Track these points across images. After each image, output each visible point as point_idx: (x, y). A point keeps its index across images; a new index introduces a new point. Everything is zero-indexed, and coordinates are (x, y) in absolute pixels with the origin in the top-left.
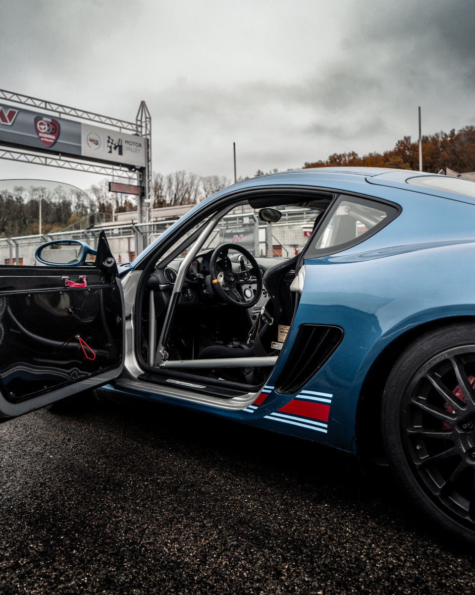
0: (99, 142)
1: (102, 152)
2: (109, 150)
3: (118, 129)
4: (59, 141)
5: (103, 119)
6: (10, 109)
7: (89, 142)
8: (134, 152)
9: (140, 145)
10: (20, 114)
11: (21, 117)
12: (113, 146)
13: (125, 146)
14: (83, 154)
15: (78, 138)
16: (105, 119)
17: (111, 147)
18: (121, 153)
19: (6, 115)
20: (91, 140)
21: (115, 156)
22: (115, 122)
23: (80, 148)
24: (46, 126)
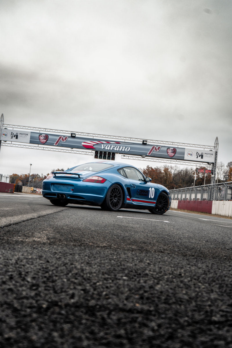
0: (192, 154)
1: (194, 158)
2: (197, 157)
3: (203, 149)
4: (175, 155)
5: (191, 145)
6: (159, 146)
7: (188, 155)
8: (209, 157)
9: (212, 154)
10: (162, 148)
11: (162, 149)
12: (199, 155)
13: (204, 155)
14: (185, 159)
15: (184, 154)
16: (192, 145)
17: (197, 156)
18: (202, 158)
19: (157, 149)
20: (189, 154)
21: (199, 159)
22: (201, 146)
23: (184, 157)
24: (171, 151)
